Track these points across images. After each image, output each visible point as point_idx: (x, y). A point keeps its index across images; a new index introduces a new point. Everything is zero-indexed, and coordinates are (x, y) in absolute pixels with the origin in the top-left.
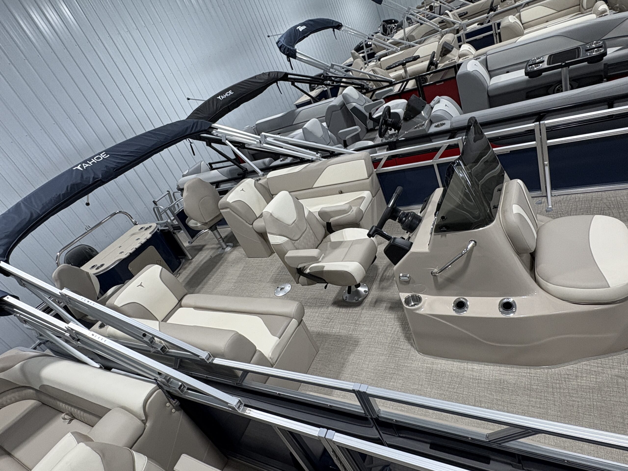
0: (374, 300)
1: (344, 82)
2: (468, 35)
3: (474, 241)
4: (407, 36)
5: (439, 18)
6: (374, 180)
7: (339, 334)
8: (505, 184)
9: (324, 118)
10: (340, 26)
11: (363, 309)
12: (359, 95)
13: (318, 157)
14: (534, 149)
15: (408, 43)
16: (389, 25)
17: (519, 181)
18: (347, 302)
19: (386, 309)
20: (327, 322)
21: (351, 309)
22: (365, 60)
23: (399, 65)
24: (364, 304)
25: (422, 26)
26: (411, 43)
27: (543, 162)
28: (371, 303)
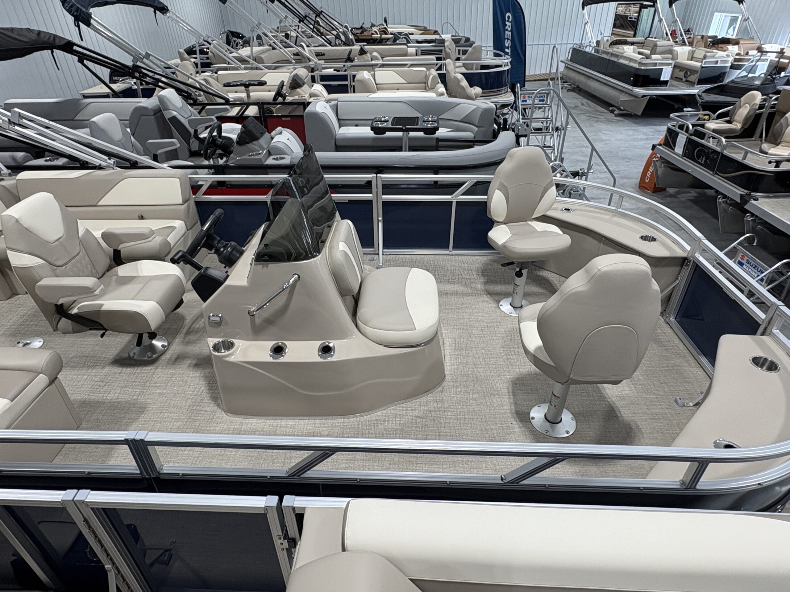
0: (175, 357)
1: (163, 82)
2: (324, 78)
3: (298, 275)
4: (254, 55)
5: (295, 49)
6: (191, 208)
7: (118, 400)
8: (335, 224)
9: (128, 122)
10: (165, 9)
11: (157, 367)
12: (182, 103)
13: (110, 163)
14: (370, 202)
15: (256, 64)
16: (235, 39)
17: (349, 222)
18: (134, 360)
19: (189, 366)
20: (100, 386)
21: (140, 368)
22: (197, 67)
23: (241, 85)
24: (160, 362)
25: (274, 51)
26: (260, 65)
27: (378, 217)
28: (170, 359)
